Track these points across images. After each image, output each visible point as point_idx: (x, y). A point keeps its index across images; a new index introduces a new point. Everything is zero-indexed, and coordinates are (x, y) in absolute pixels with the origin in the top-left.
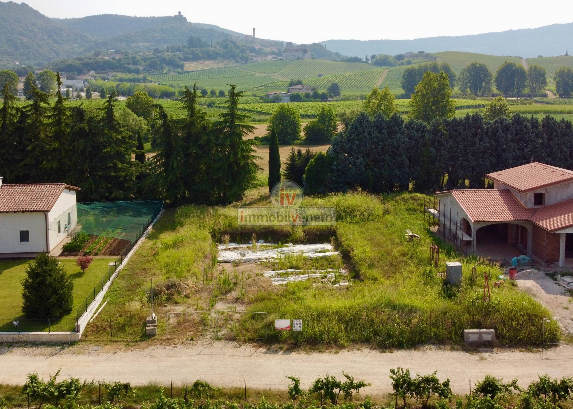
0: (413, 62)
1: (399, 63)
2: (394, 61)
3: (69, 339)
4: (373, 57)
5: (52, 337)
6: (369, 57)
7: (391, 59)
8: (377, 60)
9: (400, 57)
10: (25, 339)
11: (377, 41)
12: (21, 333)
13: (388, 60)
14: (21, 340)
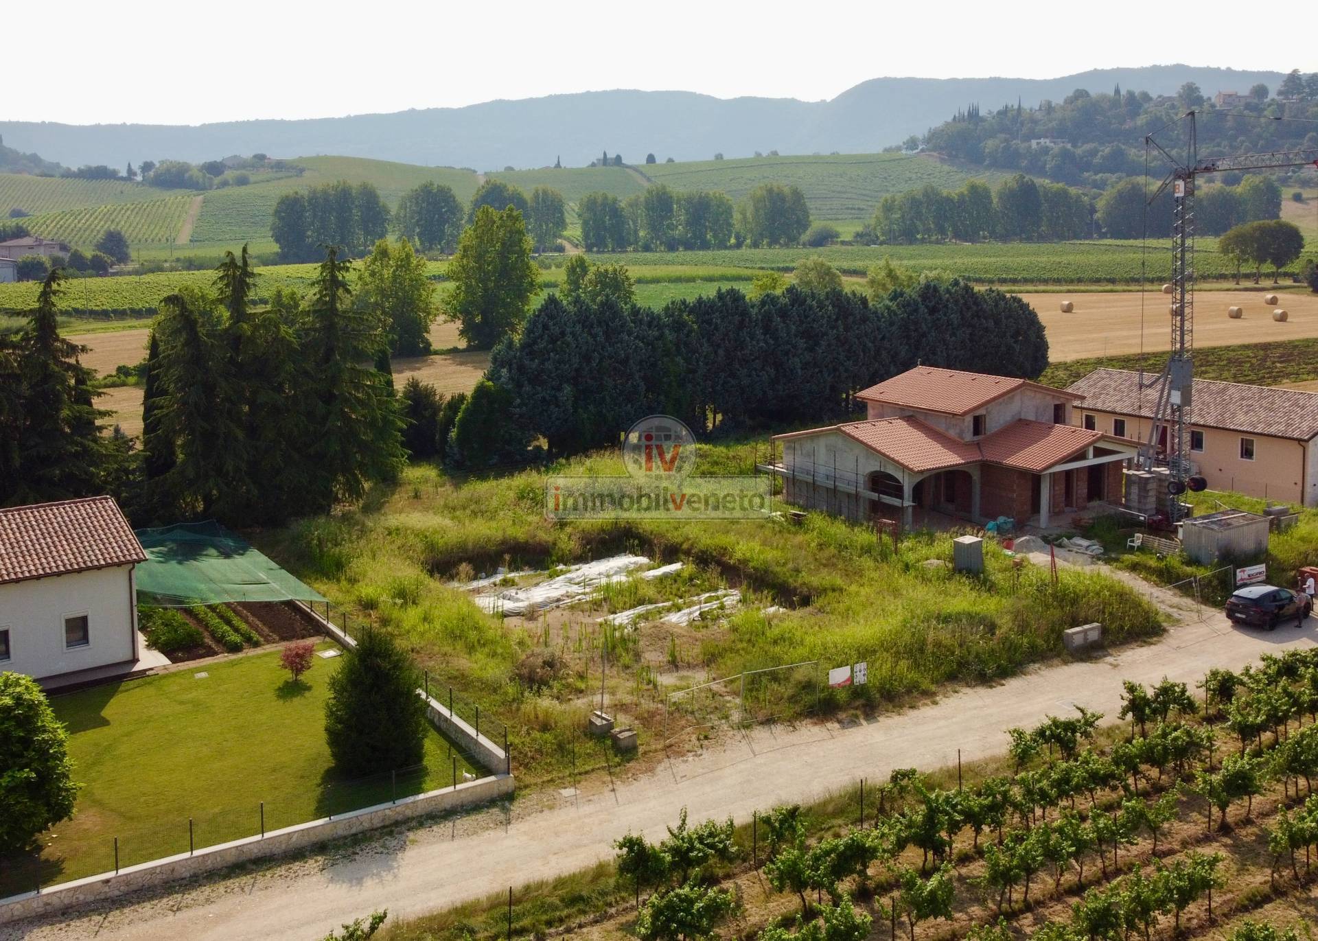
0: (252, 179)
1: (217, 180)
2: (204, 176)
3: (495, 792)
4: (147, 167)
5: (462, 795)
6: (136, 167)
7: (196, 173)
8: (157, 176)
9: (214, 169)
10: (409, 813)
11: (112, 128)
12: (398, 802)
13: (187, 175)
14: (400, 818)
